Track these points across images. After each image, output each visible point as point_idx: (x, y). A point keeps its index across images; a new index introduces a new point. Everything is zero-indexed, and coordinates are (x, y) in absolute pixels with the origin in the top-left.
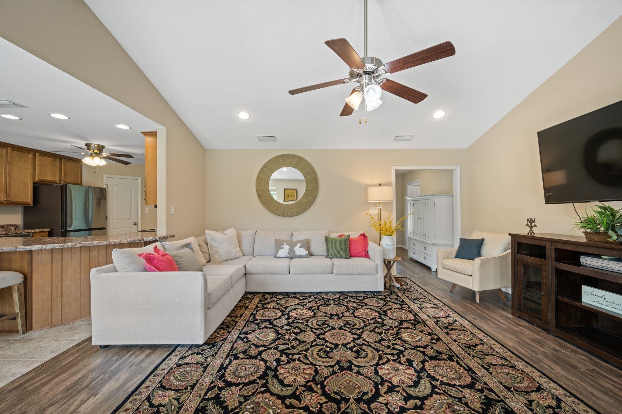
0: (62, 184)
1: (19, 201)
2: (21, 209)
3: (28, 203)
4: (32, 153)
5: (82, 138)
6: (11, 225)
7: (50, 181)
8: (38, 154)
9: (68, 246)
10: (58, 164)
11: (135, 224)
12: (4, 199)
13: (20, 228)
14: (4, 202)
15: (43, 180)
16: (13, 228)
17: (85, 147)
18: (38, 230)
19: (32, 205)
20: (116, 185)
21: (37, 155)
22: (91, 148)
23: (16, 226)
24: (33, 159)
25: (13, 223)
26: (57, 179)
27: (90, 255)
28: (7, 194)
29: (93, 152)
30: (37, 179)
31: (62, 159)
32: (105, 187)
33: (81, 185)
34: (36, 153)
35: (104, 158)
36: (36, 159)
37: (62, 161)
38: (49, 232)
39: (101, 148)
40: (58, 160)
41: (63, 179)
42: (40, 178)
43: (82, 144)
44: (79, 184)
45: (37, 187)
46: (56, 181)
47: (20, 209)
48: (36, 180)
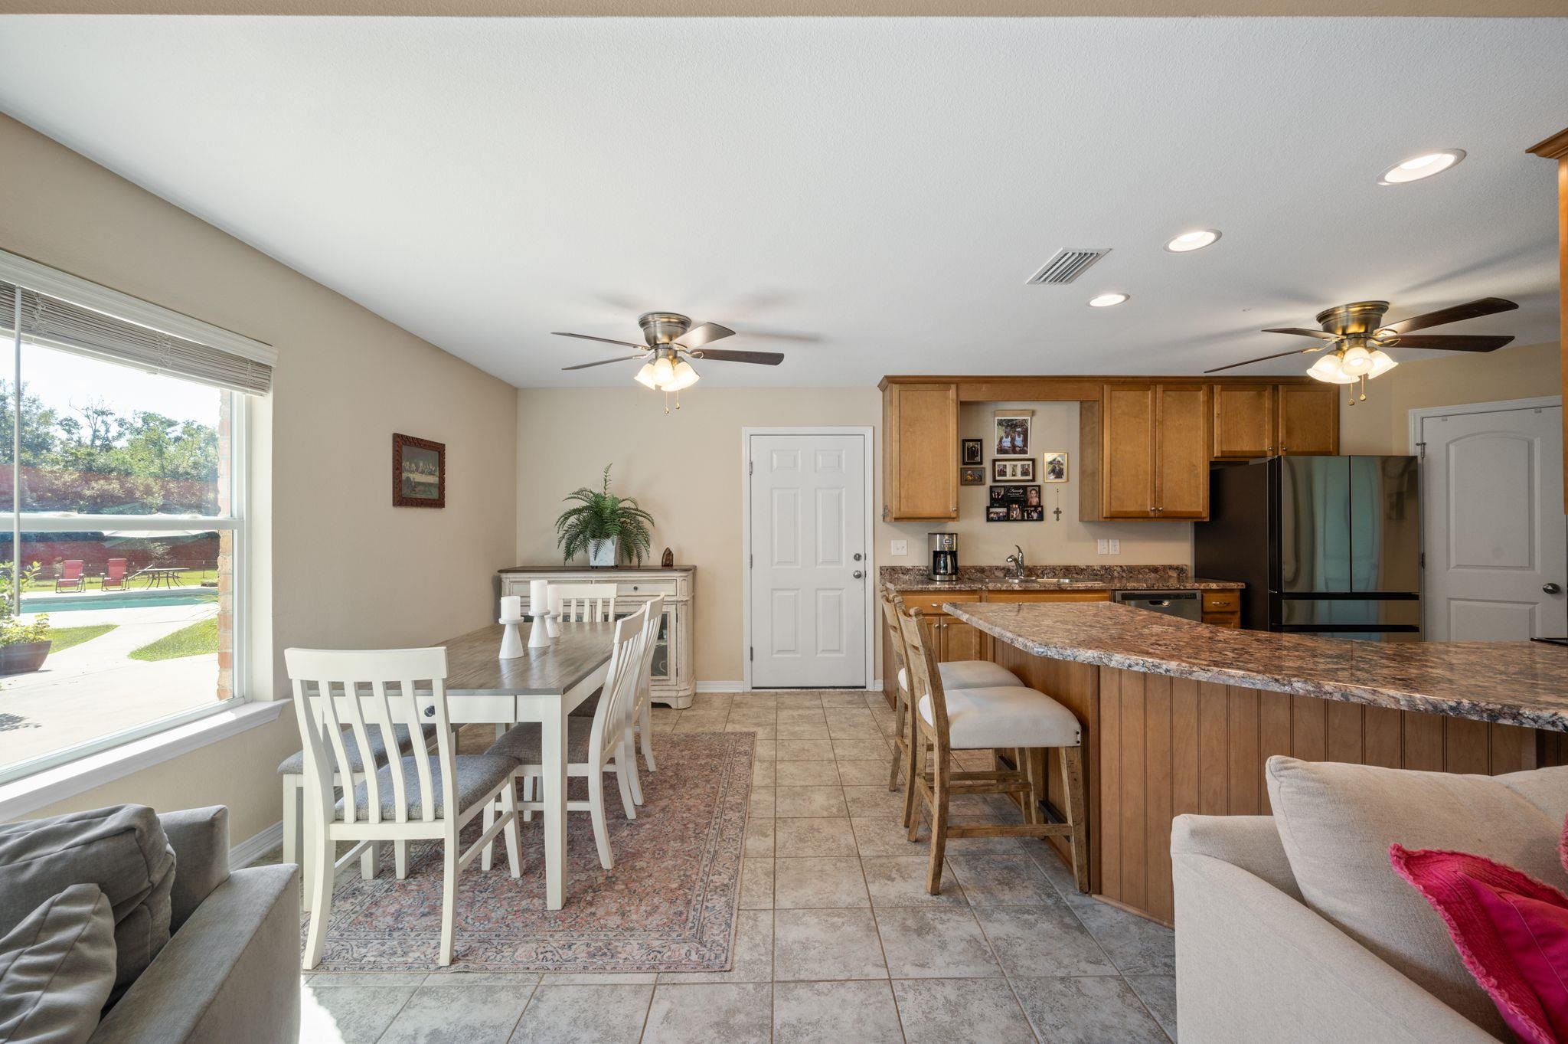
0: (1269, 459)
1: (1179, 510)
2: (1190, 529)
4: (1205, 387)
5: (1298, 296)
6: (1171, 567)
8: (1220, 386)
9: (1167, 670)
10: (1267, 404)
12: (1151, 508)
13: (1189, 575)
14: (1152, 514)
15: (1230, 452)
16: (1174, 574)
17: (1319, 326)
18: (1214, 586)
19: (1208, 520)
20: (1455, 441)
22: (1336, 324)
23: (1180, 570)
24: (1208, 402)
25: (1175, 562)
26: (1267, 445)
27: (1259, 716)
28: (1157, 495)
29: (1344, 333)
30: (1217, 453)
31: (1280, 387)
32: (1413, 450)
33: (1338, 454)
34: (1215, 386)
35: (1388, 345)
36: (1215, 400)
37: (1280, 394)
39: (1372, 314)
40: (1267, 394)
41: (1282, 443)
42: (1225, 449)
43: (1306, 317)
44: (1332, 450)
45: (1220, 472)
46: (1265, 452)
47: (1188, 529)
48: (1215, 455)
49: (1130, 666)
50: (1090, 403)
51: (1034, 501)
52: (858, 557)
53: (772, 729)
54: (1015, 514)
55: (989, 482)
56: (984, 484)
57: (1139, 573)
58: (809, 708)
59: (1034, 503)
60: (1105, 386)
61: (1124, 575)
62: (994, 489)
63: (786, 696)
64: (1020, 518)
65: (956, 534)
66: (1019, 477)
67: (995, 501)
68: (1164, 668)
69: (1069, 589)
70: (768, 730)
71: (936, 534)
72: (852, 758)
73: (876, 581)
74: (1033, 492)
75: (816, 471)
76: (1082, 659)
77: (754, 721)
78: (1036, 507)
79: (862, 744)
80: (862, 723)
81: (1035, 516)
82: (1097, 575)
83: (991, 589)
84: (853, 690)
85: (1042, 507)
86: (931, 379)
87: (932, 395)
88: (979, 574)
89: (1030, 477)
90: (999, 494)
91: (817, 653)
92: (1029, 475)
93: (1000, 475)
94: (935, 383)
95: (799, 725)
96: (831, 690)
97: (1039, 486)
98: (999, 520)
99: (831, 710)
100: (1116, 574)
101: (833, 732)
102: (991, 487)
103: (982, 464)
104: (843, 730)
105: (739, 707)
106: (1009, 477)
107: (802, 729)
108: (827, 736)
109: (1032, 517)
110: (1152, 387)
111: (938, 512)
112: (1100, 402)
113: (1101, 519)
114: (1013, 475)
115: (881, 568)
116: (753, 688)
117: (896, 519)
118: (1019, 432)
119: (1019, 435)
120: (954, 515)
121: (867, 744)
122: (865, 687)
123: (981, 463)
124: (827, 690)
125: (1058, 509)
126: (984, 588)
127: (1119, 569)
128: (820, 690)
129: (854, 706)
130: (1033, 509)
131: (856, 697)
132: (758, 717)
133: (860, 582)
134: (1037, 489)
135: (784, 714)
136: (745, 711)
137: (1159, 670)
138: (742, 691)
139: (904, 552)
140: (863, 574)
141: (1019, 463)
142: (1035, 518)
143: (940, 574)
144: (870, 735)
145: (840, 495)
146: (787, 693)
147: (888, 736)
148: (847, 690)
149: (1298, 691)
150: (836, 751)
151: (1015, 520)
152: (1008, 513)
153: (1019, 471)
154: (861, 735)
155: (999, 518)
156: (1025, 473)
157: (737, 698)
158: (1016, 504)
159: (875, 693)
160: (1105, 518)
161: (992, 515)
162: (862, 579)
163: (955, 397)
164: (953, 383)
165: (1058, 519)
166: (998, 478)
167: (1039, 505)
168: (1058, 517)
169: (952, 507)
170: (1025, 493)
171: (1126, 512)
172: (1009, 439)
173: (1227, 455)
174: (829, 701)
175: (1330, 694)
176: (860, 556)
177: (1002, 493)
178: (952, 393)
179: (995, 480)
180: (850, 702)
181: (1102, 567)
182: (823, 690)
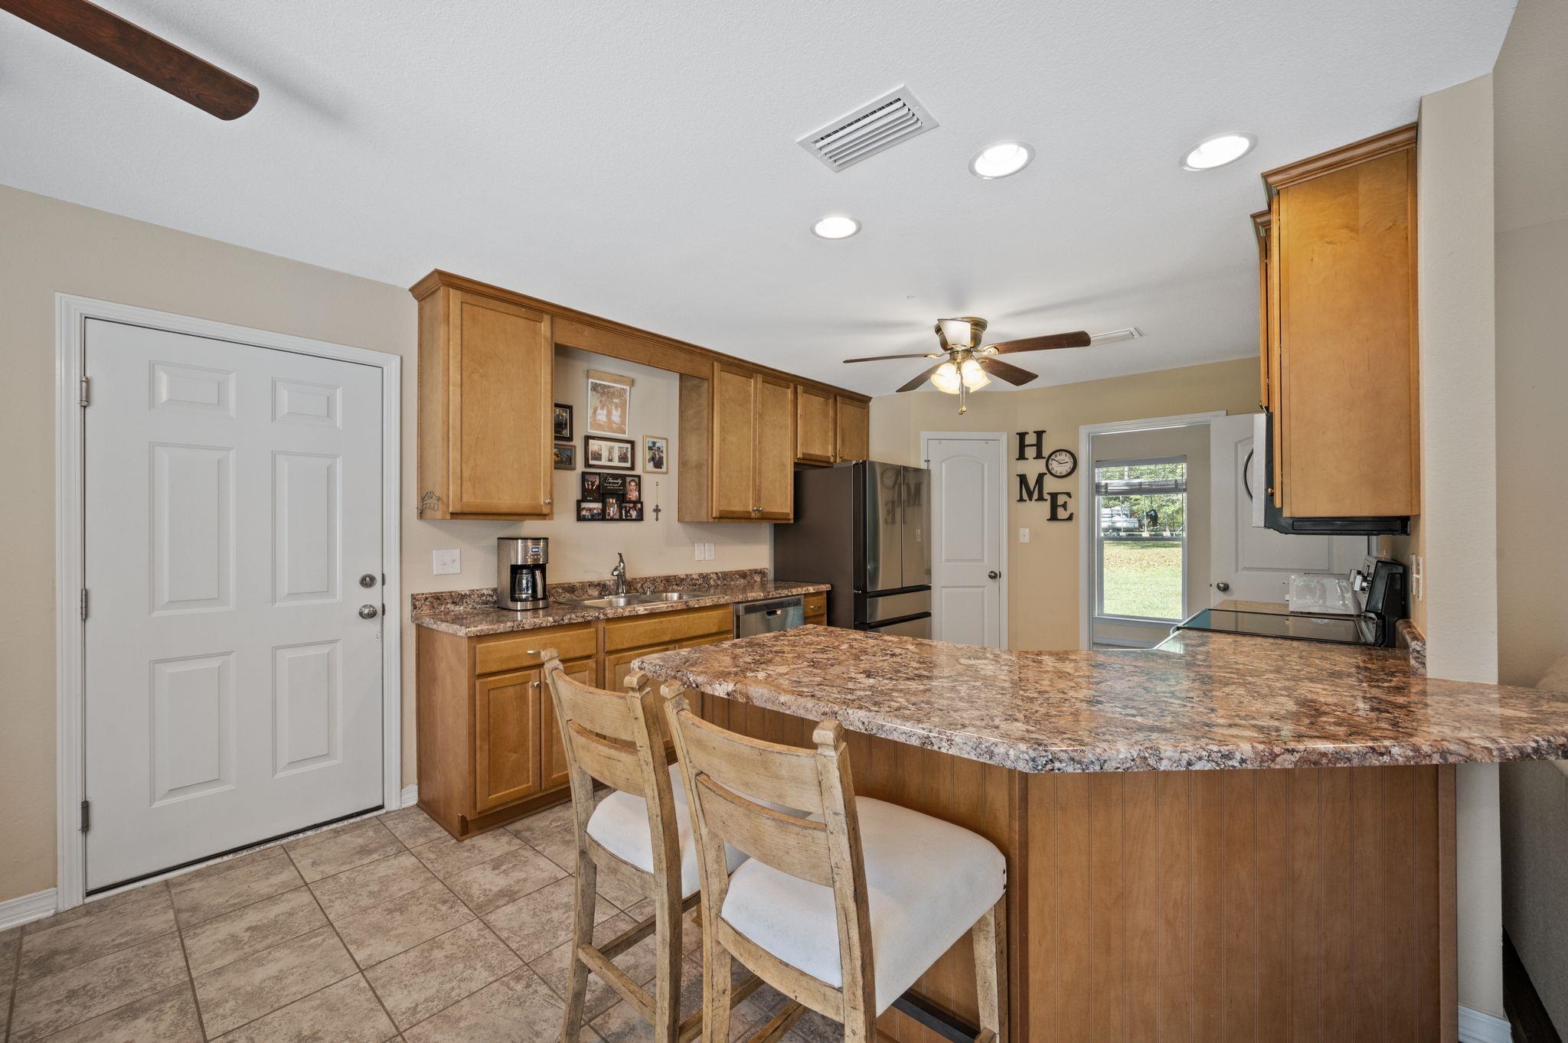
3: (785, 516)
7: (820, 459)
11: (994, 576)
20: (947, 459)
21: (800, 389)
23: (762, 573)
30: (800, 455)
36: (799, 401)
38: (828, 593)
47: (766, 531)
49: (1189, 764)
50: (695, 382)
51: (633, 495)
52: (367, 582)
53: (182, 1011)
54: (612, 511)
55: (580, 466)
56: (574, 469)
57: (732, 580)
58: (270, 899)
59: (634, 499)
60: (715, 363)
61: (719, 582)
62: (587, 477)
63: (197, 885)
64: (617, 517)
65: (546, 539)
66: (616, 463)
67: (586, 495)
68: (1238, 758)
69: (696, 606)
70: (169, 1017)
71: (517, 539)
72: (436, 1005)
73: (405, 621)
74: (633, 484)
75: (274, 417)
76: (1114, 764)
77: (114, 1003)
78: (635, 503)
79: (438, 954)
80: (413, 894)
81: (634, 514)
82: (695, 585)
83: (610, 616)
84: (358, 819)
85: (642, 503)
86: (515, 298)
87: (514, 323)
88: (568, 595)
89: (628, 465)
90: (593, 484)
91: (275, 771)
92: (627, 461)
93: (594, 459)
94: (522, 305)
95: (260, 963)
96: (309, 833)
97: (639, 477)
98: (593, 518)
99: (330, 885)
100: (712, 582)
101: (360, 944)
102: (584, 474)
103: (572, 441)
104: (378, 930)
105: (49, 972)
106: (604, 462)
107: (271, 969)
108: (347, 965)
109: (631, 516)
110: (754, 375)
111: (523, 502)
112: (711, 381)
113: (711, 520)
114: (610, 460)
115: (414, 597)
116: (89, 894)
117: (454, 515)
118: (616, 403)
119: (616, 407)
120: (545, 510)
121: (449, 949)
122: (381, 807)
123: (570, 439)
124: (301, 835)
125: (657, 506)
126: (602, 616)
127: (714, 576)
128: (284, 841)
129: (375, 856)
130: (631, 505)
131: (371, 834)
132: (125, 983)
133: (373, 625)
134: (637, 479)
135: (205, 942)
136: (74, 979)
137: (1230, 763)
138: (52, 912)
139: (456, 569)
140: (380, 611)
141: (617, 445)
142: (634, 517)
143: (521, 600)
144: (444, 918)
145: (330, 472)
146: (198, 874)
147: (480, 907)
148: (346, 823)
149: (1397, 760)
150: (389, 1004)
151: (612, 519)
152: (604, 510)
153: (616, 455)
154: (429, 929)
155: (592, 516)
156: (623, 459)
157: (35, 943)
158: (613, 499)
159: (402, 814)
160: (714, 518)
161: (584, 513)
162: (377, 619)
163: (548, 334)
164: (546, 313)
165: (657, 519)
166: (592, 462)
167: (639, 501)
168: (657, 516)
169: (543, 499)
170: (624, 484)
171: (732, 512)
172: (605, 412)
173: (807, 457)
174: (314, 864)
175: (1429, 756)
176: (372, 579)
177: (597, 483)
178: (544, 327)
179: (587, 465)
180: (364, 851)
181: (700, 575)
182: (291, 838)
